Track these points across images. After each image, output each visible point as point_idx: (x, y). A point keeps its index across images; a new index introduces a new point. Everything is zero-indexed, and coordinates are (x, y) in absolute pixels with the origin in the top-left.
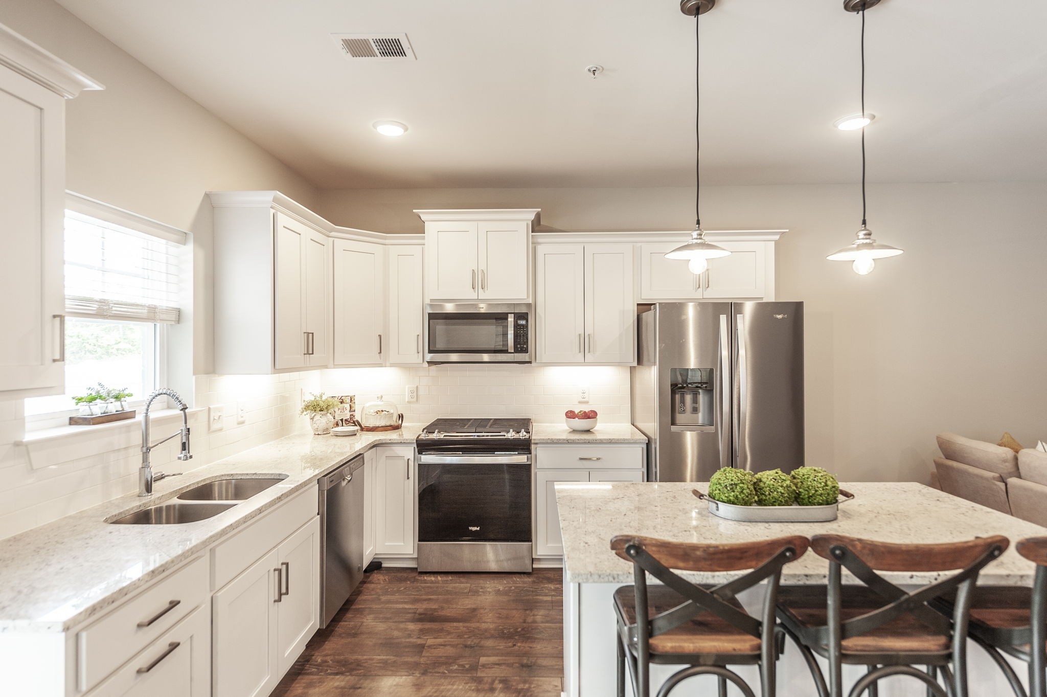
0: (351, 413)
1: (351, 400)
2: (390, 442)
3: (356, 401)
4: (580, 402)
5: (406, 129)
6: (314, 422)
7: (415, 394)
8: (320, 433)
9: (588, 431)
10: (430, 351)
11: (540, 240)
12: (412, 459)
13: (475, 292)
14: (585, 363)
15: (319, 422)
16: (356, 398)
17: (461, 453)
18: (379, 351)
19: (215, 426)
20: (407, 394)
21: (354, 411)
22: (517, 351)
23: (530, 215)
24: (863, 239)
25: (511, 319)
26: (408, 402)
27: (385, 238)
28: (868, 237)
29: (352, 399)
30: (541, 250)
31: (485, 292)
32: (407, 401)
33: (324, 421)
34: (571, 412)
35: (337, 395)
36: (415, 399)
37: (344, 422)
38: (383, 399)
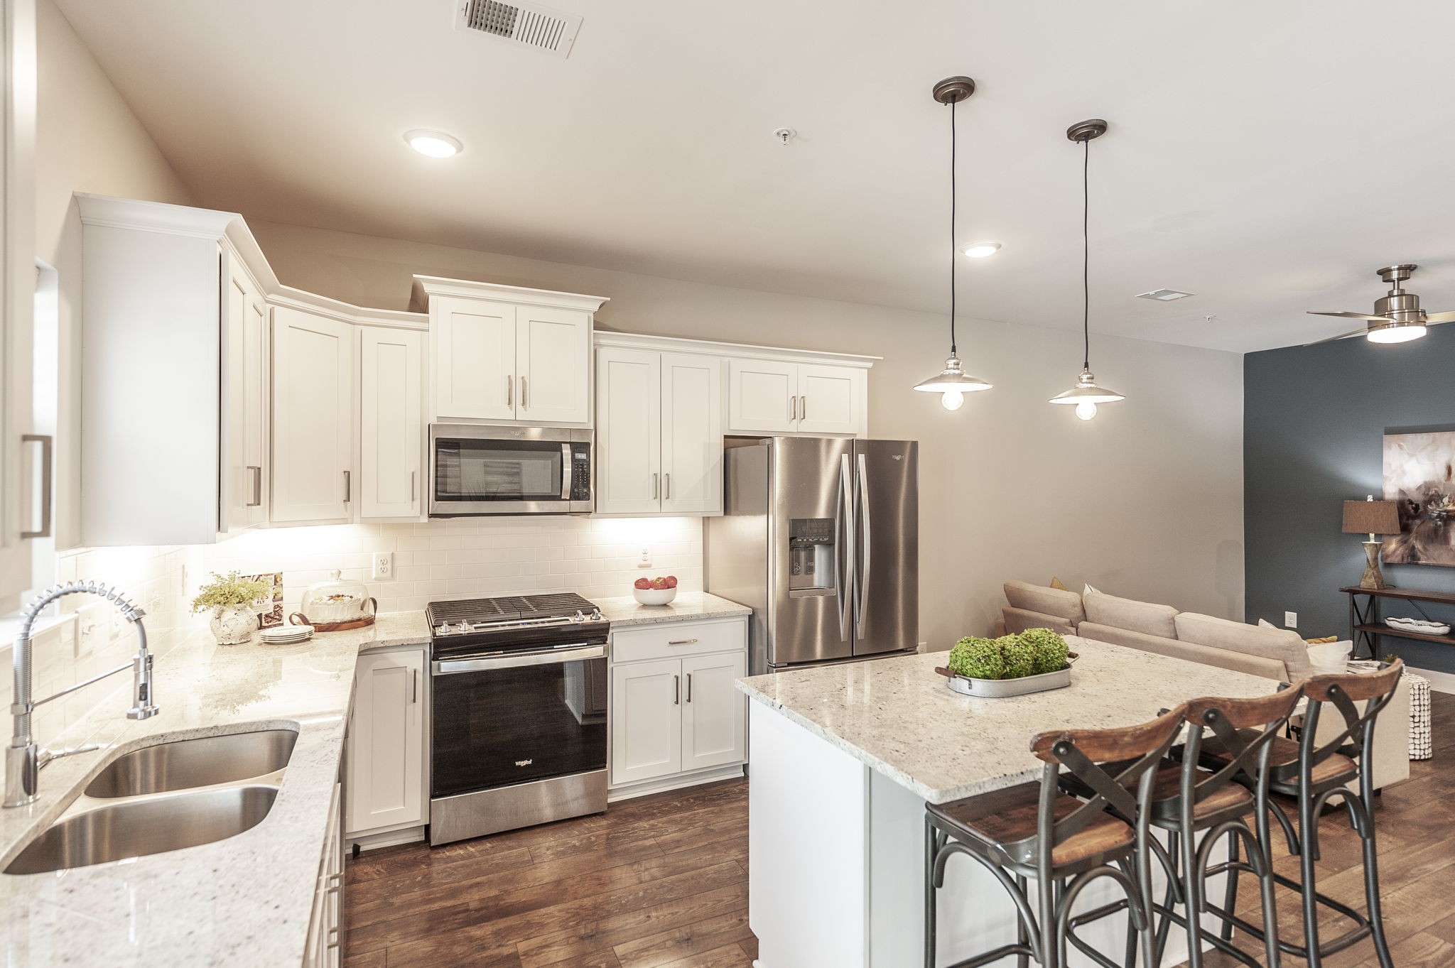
0: (276, 603)
1: (276, 581)
2: (382, 645)
3: (284, 582)
4: (641, 566)
5: (460, 148)
6: (222, 624)
7: (389, 566)
8: (233, 643)
9: (665, 606)
10: (438, 499)
11: (603, 341)
12: (420, 669)
13: (511, 409)
14: (661, 514)
15: (233, 622)
16: (284, 577)
17: (502, 652)
18: (344, 497)
19: (84, 648)
20: (374, 566)
21: (282, 599)
22: (575, 496)
23: (592, 303)
24: (1087, 383)
25: (567, 451)
26: (376, 579)
27: (356, 313)
28: (1090, 381)
29: (278, 580)
30: (602, 353)
31: (526, 410)
32: (374, 577)
33: (244, 621)
34: (644, 580)
35: (252, 575)
36: (388, 574)
37: (263, 620)
38: (341, 577)
